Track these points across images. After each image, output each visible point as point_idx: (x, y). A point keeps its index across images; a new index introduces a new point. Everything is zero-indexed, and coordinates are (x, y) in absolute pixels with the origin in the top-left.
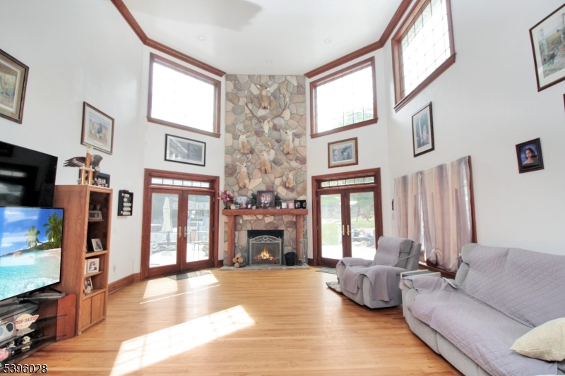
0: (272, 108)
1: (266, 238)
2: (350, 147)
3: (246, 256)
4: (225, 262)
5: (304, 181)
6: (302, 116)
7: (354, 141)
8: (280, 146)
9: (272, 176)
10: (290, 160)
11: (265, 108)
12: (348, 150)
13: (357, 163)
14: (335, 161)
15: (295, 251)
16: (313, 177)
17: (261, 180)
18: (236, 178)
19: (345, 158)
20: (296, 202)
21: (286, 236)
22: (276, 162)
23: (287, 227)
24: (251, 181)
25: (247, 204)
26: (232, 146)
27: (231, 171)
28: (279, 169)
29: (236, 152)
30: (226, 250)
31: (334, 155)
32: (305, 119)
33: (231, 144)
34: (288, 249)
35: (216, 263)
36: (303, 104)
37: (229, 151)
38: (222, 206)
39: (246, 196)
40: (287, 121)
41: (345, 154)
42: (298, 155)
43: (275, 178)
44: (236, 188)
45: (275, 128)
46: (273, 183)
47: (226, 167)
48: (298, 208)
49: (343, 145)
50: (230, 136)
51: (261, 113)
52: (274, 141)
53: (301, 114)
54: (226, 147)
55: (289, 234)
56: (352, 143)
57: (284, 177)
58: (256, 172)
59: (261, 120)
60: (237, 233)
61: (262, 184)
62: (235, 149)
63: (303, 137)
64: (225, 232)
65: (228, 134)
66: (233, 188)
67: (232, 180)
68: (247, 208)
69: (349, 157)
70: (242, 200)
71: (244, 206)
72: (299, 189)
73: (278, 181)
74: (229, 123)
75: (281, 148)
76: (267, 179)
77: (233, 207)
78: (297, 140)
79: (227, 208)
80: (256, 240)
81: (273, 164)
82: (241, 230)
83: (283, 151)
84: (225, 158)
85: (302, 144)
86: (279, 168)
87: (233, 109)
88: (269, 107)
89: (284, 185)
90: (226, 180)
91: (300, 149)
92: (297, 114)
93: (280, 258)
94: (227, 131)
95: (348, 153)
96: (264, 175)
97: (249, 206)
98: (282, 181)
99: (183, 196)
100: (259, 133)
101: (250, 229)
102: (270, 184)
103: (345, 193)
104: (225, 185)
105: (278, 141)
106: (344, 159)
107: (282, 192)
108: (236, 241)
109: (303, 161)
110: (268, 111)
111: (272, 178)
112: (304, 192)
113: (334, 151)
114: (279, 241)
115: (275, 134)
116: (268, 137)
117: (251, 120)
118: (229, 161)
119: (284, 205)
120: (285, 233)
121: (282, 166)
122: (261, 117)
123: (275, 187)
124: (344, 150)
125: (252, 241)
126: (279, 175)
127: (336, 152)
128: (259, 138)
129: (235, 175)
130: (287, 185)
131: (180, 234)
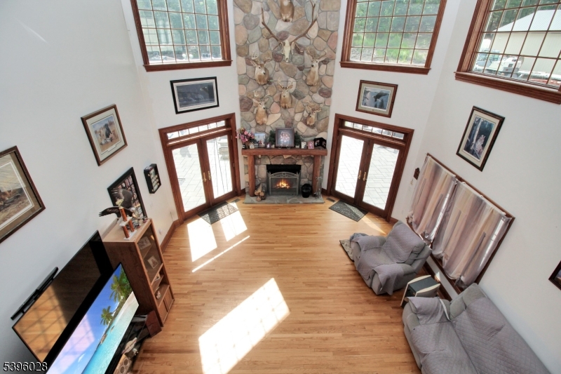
0: (295, 19)
1: (284, 174)
2: (386, 94)
3: (266, 186)
4: (247, 191)
5: (327, 118)
6: (333, 32)
7: (393, 88)
8: (303, 74)
9: (291, 111)
10: (313, 92)
11: (286, 21)
12: (382, 98)
13: (389, 116)
14: (365, 104)
15: (310, 183)
16: (336, 114)
17: (279, 115)
18: (252, 112)
19: (378, 105)
20: (315, 140)
21: (303, 170)
22: (296, 95)
23: (304, 162)
24: (270, 116)
25: (266, 143)
26: (245, 74)
27: (246, 104)
28: (299, 104)
29: (251, 82)
30: (248, 180)
31: (365, 98)
32: (337, 37)
33: (245, 72)
34: (304, 181)
35: (239, 192)
36: (336, 13)
37: (243, 80)
38: (240, 146)
39: (264, 132)
40: (314, 40)
41: (379, 100)
42: (323, 86)
43: (295, 113)
44: (253, 124)
45: (298, 50)
46: (293, 120)
47: (242, 100)
48: (318, 145)
49: (378, 90)
50: (242, 60)
51: (280, 27)
52: (295, 68)
53: (332, 29)
54: (239, 75)
55: (306, 168)
56: (390, 91)
57: (305, 112)
58: (275, 107)
59: (281, 38)
60: (256, 167)
61: (281, 120)
62: (250, 78)
63: (331, 63)
64: (246, 166)
65: (240, 58)
66: (250, 123)
67: (248, 115)
68: (265, 147)
69: (382, 106)
70: (261, 137)
71: (263, 144)
72: (320, 126)
73: (298, 117)
74: (241, 42)
75: (304, 78)
76: (287, 115)
77: (252, 146)
78: (323, 67)
79: (246, 148)
80: (275, 175)
81: (294, 98)
82: (260, 164)
83: (306, 81)
84: (240, 89)
85: (329, 73)
86: (300, 102)
87: (244, 20)
88: (291, 19)
89: (305, 121)
90: (241, 115)
91: (326, 79)
92: (327, 29)
93: (297, 187)
94: (239, 54)
95: (382, 101)
96: (283, 110)
97: (268, 146)
98: (303, 116)
99: (201, 143)
100: (278, 58)
101: (269, 163)
102: (290, 121)
103: (369, 142)
104: (242, 121)
105: (301, 69)
106: (376, 106)
107: (301, 128)
108: (256, 174)
109: (327, 93)
110: (289, 24)
111: (292, 113)
112: (325, 129)
113: (366, 92)
114: (297, 176)
115: (297, 57)
116: (289, 62)
117: (268, 38)
118: (244, 93)
119: (303, 145)
120: (303, 167)
121: (304, 100)
122: (280, 34)
123: (295, 123)
124: (378, 96)
125: (271, 176)
126: (300, 110)
127: (368, 95)
128: (277, 63)
129: (251, 109)
130: (308, 123)
131: (205, 180)
